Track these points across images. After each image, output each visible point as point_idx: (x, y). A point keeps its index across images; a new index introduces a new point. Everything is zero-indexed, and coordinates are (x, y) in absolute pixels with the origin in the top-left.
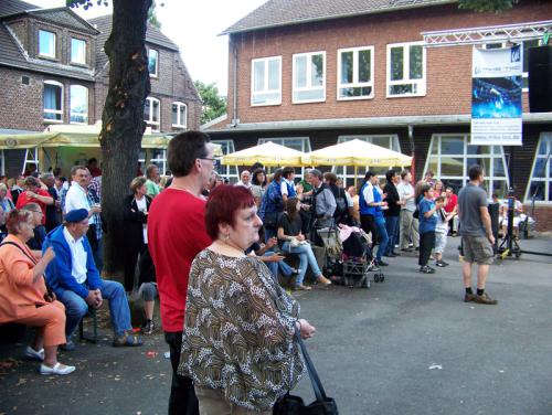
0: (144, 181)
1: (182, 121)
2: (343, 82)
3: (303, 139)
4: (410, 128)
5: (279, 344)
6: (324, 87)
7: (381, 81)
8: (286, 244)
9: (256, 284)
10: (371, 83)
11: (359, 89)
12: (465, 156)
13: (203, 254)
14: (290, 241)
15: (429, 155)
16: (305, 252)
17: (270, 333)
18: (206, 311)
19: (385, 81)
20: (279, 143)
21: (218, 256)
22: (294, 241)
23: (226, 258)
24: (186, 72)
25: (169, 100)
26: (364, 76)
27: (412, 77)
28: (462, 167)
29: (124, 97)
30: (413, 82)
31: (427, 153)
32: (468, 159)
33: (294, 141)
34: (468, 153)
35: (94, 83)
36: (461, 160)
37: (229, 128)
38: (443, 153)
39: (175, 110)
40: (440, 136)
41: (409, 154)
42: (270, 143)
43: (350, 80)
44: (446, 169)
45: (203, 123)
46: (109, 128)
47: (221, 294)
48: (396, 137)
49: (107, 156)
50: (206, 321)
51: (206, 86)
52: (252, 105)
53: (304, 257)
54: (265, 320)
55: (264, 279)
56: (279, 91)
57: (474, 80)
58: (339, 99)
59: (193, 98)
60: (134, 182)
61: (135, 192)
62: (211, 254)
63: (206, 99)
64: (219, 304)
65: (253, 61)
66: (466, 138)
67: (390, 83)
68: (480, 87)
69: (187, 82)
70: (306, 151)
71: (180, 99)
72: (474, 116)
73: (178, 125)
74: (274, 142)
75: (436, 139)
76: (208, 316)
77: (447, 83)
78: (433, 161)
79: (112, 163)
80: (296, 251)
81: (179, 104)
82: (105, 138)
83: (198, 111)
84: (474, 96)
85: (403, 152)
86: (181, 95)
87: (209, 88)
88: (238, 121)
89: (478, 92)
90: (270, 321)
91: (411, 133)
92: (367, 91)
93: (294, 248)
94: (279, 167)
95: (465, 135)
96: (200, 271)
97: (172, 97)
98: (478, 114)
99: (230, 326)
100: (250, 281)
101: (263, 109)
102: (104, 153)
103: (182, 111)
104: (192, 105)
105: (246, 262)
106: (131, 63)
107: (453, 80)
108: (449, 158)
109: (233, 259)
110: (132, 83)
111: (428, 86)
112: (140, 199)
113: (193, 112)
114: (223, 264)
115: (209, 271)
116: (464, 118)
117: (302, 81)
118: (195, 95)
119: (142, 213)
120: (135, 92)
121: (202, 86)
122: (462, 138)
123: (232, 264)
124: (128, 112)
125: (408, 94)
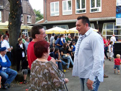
0: (22, 39)
1: (30, 21)
2: (77, 9)
3: (66, 25)
4: (97, 22)
5: (59, 87)
6: (71, 10)
7: (88, 8)
8: (64, 56)
9: (52, 69)
10: (85, 9)
11: (82, 10)
12: (114, 29)
13: (34, 62)
14: (65, 55)
15: (103, 29)
16: (69, 59)
17: (57, 84)
18: (37, 79)
19: (89, 8)
20: (59, 27)
21: (40, 62)
22: (66, 55)
23: (42, 62)
24: (31, 6)
25: (26, 15)
26: (83, 7)
27: (97, 6)
28: (113, 32)
29: (15, 14)
30: (97, 8)
31: (102, 29)
32: (114, 30)
33: (63, 26)
34: (114, 28)
35: (3, 10)
36: (112, 30)
37: (44, 23)
38: (107, 28)
39: (28, 18)
40: (106, 24)
41: (97, 29)
42: (57, 27)
43: (79, 8)
44: (108, 33)
45: (36, 22)
46: (11, 24)
47: (41, 73)
48: (93, 24)
49: (11, 32)
50: (36, 82)
51: (37, 11)
52: (51, 16)
53: (69, 60)
54: (55, 80)
55: (54, 68)
56: (59, 12)
57: (117, 6)
58: (76, 14)
59: (33, 14)
60: (19, 39)
61: (19, 42)
62: (37, 61)
63: (37, 14)
64: (41, 76)
65: (51, 3)
66: (114, 24)
67: (91, 8)
68: (118, 8)
69: (31, 9)
70: (67, 29)
71: (29, 15)
72: (117, 17)
73: (29, 22)
74: (58, 27)
75: (105, 24)
76: (37, 80)
77: (108, 8)
78: (104, 31)
79: (12, 34)
80: (67, 58)
81: (29, 16)
82: (9, 26)
83: (34, 18)
84: (117, 11)
85: (95, 29)
86: (29, 13)
87: (38, 11)
88: (47, 21)
89: (118, 10)
90: (57, 80)
91: (97, 23)
92: (84, 11)
93: (66, 57)
94: (59, 34)
95: (114, 23)
96: (34, 67)
97: (27, 14)
98: (118, 17)
99: (44, 83)
100: (50, 69)
101: (54, 17)
102: (10, 31)
103: (30, 18)
104: (33, 16)
105: (48, 63)
106: (17, 4)
107: (110, 7)
108: (109, 30)
109: (44, 62)
110: (17, 10)
111: (102, 9)
112: (21, 44)
113: (33, 18)
114: (41, 64)
115: (37, 67)
116: (113, 18)
117: (65, 9)
118: (34, 13)
119: (22, 48)
120: (18, 13)
121: (36, 11)
122: (113, 24)
123: (44, 64)
124: (16, 19)
125: (96, 12)
